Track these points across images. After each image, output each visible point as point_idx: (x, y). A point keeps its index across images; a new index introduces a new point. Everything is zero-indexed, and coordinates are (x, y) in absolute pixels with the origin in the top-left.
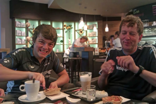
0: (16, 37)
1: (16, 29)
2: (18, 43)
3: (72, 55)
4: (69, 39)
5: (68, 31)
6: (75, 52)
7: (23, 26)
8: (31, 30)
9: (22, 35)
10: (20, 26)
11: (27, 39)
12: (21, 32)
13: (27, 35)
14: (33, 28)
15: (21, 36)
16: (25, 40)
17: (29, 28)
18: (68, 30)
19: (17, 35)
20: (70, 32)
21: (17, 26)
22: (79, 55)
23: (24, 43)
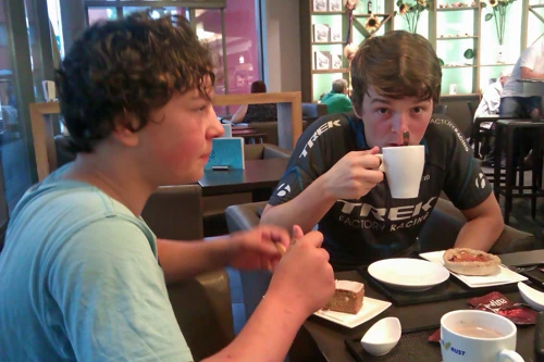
0: (314, 48)
1: (314, 20)
2: (319, 68)
3: (510, 107)
4: (501, 42)
5: (497, 13)
6: (524, 95)
7: (336, 10)
8: (358, 19)
9: (332, 40)
10: (324, 10)
11: (346, 55)
12: (327, 30)
13: (347, 40)
14: (366, 13)
15: (330, 43)
16: (339, 56)
17: (354, 13)
18: (495, 8)
19: (317, 41)
20: (503, 14)
21: (315, 10)
22: (540, 107)
23: (338, 67)
